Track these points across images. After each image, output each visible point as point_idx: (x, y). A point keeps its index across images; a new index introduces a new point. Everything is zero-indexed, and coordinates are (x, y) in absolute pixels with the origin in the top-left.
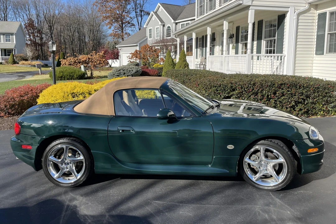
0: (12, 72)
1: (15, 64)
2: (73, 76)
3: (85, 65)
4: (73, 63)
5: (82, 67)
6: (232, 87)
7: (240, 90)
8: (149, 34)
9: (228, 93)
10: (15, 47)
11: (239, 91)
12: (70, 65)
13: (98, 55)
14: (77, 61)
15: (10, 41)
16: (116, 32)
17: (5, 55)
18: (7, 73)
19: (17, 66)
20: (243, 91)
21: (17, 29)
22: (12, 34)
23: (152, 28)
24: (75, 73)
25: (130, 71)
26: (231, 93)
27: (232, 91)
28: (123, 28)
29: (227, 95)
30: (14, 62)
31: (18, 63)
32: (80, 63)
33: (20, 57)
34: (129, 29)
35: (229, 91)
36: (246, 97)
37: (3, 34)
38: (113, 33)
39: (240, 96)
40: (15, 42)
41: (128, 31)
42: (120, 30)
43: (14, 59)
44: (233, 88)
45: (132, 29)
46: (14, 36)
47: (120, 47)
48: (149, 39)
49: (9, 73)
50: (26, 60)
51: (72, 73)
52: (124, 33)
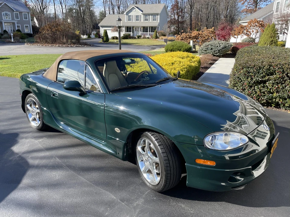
0: (150, 45)
1: (157, 38)
2: (180, 50)
3: (194, 40)
4: (185, 38)
5: (191, 42)
6: (269, 69)
7: (280, 75)
8: (276, 7)
9: (262, 77)
10: (159, 25)
11: (278, 76)
12: (182, 39)
13: (208, 31)
14: (188, 37)
15: (156, 20)
16: (249, 7)
17: (152, 32)
18: (147, 45)
19: (157, 41)
20: (285, 76)
21: (161, 10)
22: (157, 14)
23: (280, 1)
24: (182, 47)
25: (217, 46)
26: (267, 78)
27: (268, 75)
28: (257, 3)
29: (260, 79)
30: (157, 37)
31: (159, 38)
32: (190, 38)
33: (161, 33)
34: (263, 4)
35: (264, 74)
36: (288, 85)
37: (152, 14)
38: (246, 9)
39: (280, 83)
40: (159, 21)
41: (262, 6)
42: (253, 6)
43: (157, 34)
44: (271, 71)
45: (268, 3)
46: (159, 16)
47: (243, 23)
48: (275, 13)
49: (148, 45)
50: (165, 35)
51: (180, 47)
52: (258, 8)
